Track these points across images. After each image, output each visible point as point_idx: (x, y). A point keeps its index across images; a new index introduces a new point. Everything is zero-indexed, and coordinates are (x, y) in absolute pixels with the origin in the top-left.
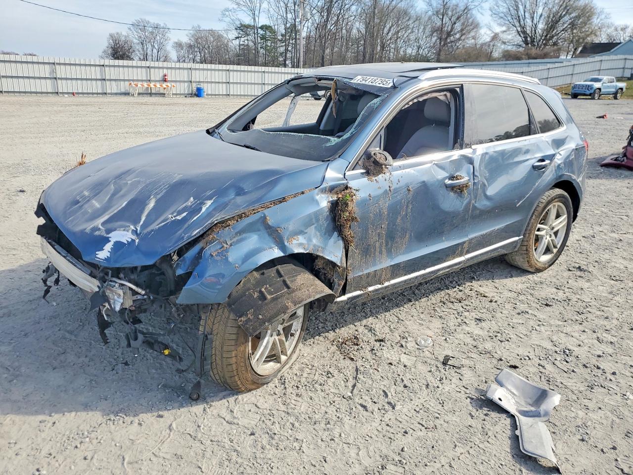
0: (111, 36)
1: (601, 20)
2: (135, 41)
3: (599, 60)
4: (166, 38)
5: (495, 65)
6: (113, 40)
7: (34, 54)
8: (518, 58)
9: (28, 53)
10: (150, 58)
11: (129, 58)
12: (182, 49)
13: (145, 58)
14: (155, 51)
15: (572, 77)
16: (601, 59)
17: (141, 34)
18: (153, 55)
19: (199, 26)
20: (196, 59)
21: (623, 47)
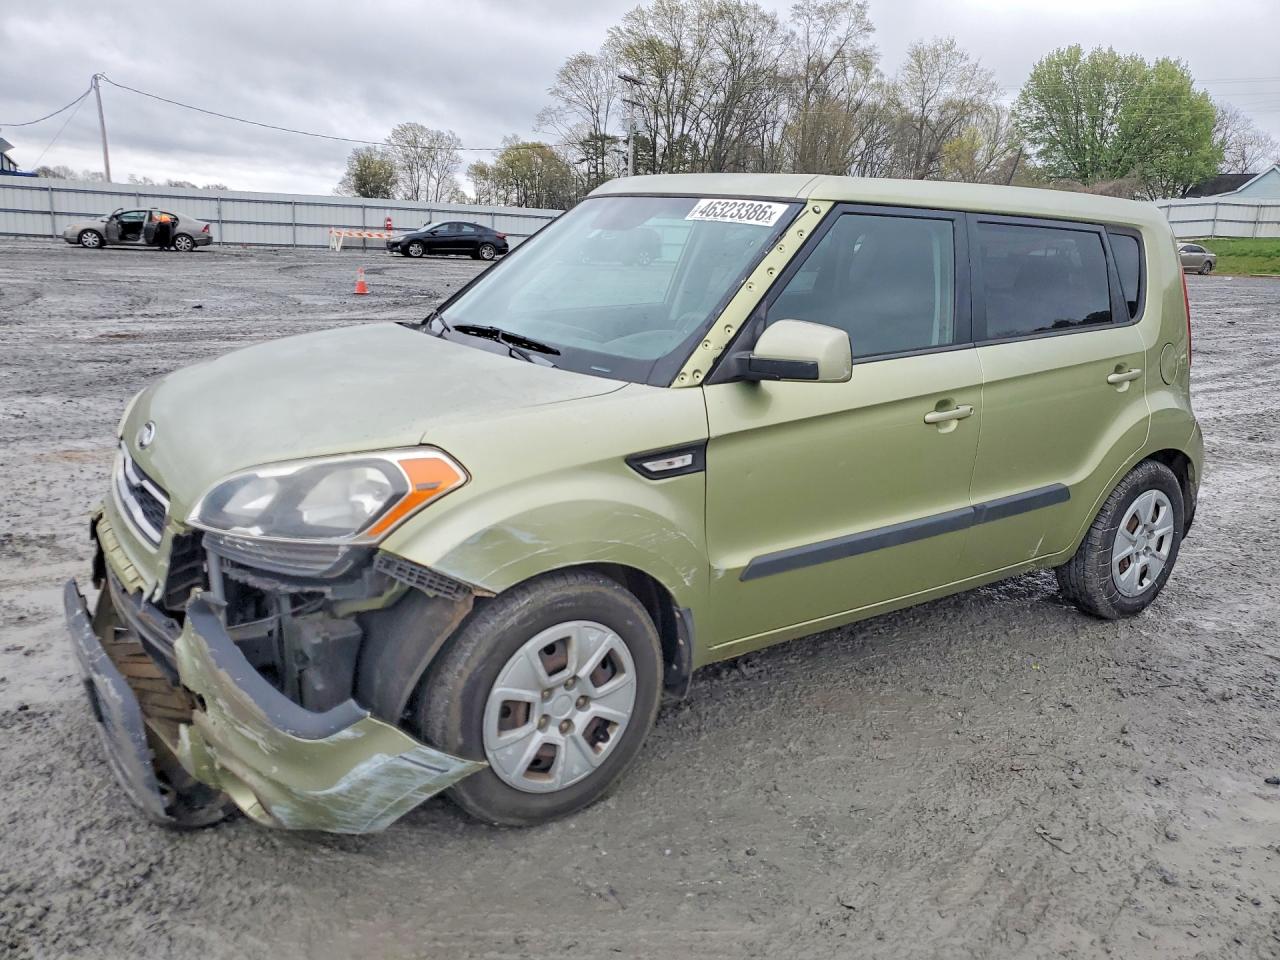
0: (358, 154)
2: (398, 162)
4: (455, 158)
6: (359, 161)
9: (211, 183)
10: (422, 194)
11: (387, 195)
12: (486, 179)
13: (414, 196)
14: (433, 182)
17: (409, 150)
18: (430, 189)
19: (515, 137)
20: (509, 197)
21: (1261, 181)
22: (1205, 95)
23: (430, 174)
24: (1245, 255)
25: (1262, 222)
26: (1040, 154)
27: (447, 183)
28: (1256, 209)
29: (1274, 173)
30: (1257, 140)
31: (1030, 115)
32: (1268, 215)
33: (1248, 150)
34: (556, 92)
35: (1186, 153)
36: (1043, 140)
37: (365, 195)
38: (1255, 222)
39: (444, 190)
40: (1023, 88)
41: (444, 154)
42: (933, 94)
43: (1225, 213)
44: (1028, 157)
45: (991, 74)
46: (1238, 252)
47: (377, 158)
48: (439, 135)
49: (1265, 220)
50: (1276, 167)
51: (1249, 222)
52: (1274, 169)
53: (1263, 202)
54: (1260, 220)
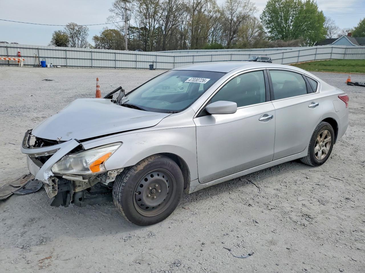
0: (56, 33)
1: (329, 24)
2: (69, 35)
3: (315, 48)
4: (86, 34)
5: (258, 50)
6: (56, 35)
7: (17, 43)
8: (272, 47)
9: (13, 42)
10: (77, 45)
11: (66, 46)
12: (98, 41)
13: (74, 46)
14: (80, 42)
15: (298, 58)
16: (316, 48)
17: (72, 31)
18: (79, 44)
19: (107, 27)
20: (106, 46)
21: (340, 41)
22: (322, 12)
23: (79, 39)
24: (344, 66)
26: (270, 32)
27: (84, 42)
28: (345, 49)
31: (266, 19)
32: (349, 51)
34: (112, 11)
35: (316, 32)
36: (270, 27)
37: (58, 46)
38: (344, 54)
39: (83, 44)
40: (264, 10)
41: (83, 33)
42: (235, 11)
43: (335, 51)
44: (266, 33)
45: (254, 4)
46: (342, 64)
47: (62, 34)
48: (82, 26)
49: (348, 53)
50: (345, 36)
51: (343, 54)
52: (344, 37)
53: (347, 47)
54: (346, 53)
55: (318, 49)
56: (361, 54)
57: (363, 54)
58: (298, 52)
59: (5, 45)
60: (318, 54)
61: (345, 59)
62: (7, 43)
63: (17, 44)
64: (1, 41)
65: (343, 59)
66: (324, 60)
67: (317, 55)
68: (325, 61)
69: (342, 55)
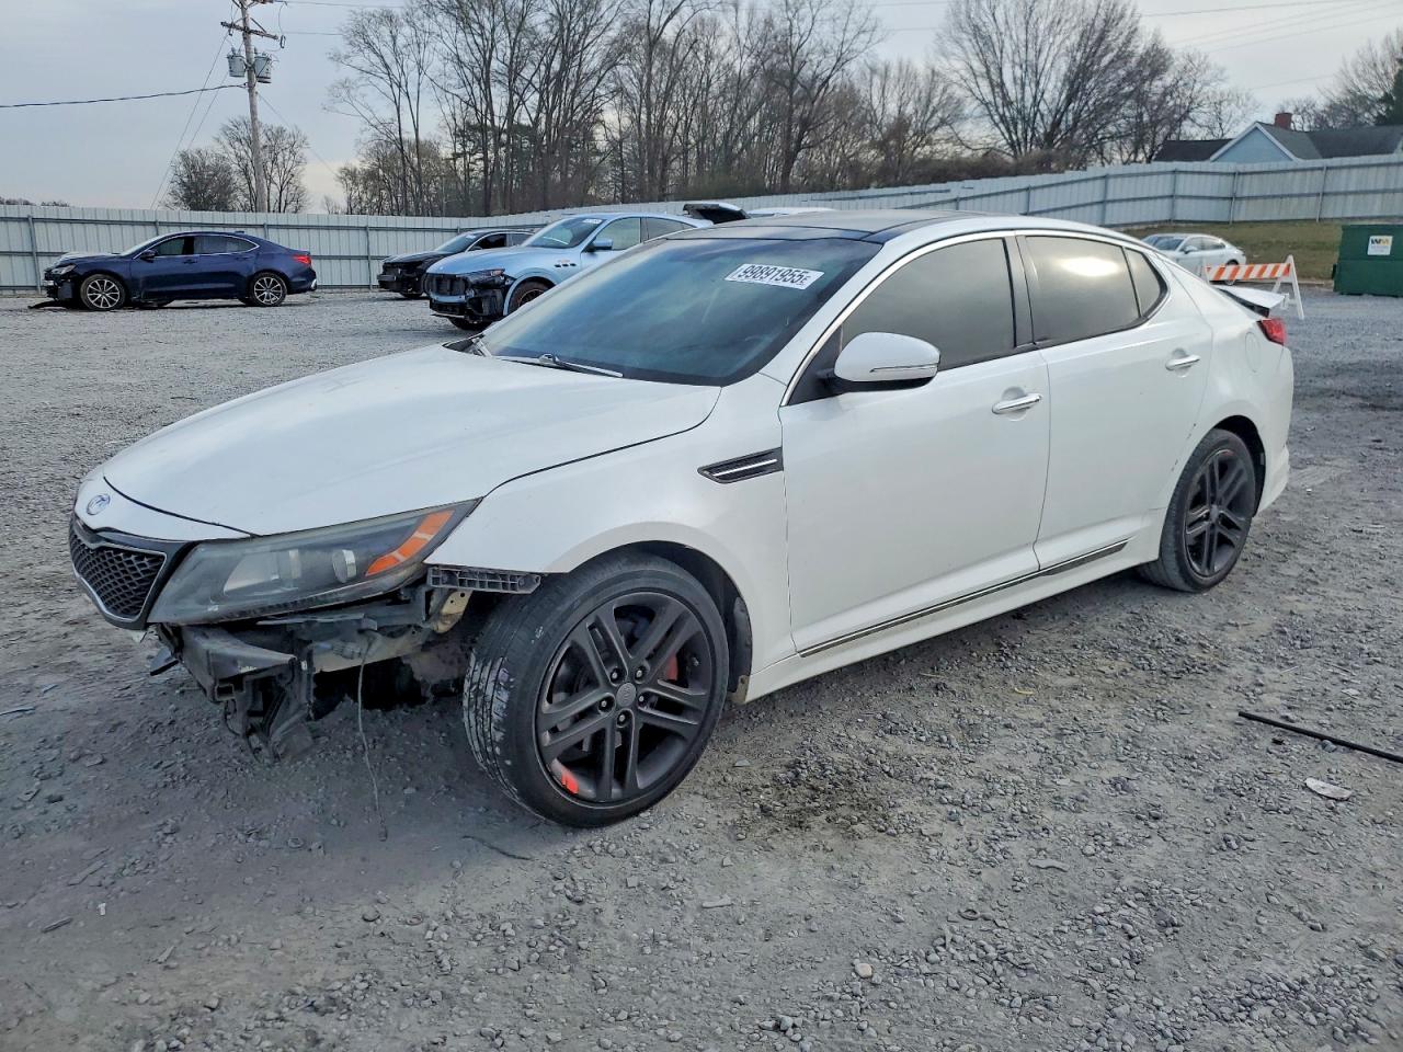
0: (184, 158)
2: (231, 166)
3: (1099, 175)
4: (300, 159)
7: (64, 201)
9: (48, 200)
14: (275, 189)
17: (243, 150)
18: (271, 197)
21: (1239, 148)
23: (271, 180)
25: (1241, 198)
27: (292, 190)
28: (1231, 178)
29: (1257, 134)
30: (1234, 98)
32: (1250, 186)
33: (1226, 109)
38: (1230, 199)
39: (289, 196)
41: (287, 154)
43: (1187, 185)
47: (211, 163)
49: (1245, 194)
50: (1259, 126)
51: (1225, 198)
52: (1256, 128)
53: (1241, 168)
54: (1238, 195)
55: (1111, 181)
56: (1300, 196)
57: (1309, 195)
58: (1024, 194)
59: (24, 212)
60: (1114, 201)
61: (1236, 219)
62: (27, 203)
63: (63, 206)
64: (6, 199)
65: (1224, 219)
66: (1143, 227)
67: (1109, 206)
68: (1147, 229)
69: (1221, 202)
